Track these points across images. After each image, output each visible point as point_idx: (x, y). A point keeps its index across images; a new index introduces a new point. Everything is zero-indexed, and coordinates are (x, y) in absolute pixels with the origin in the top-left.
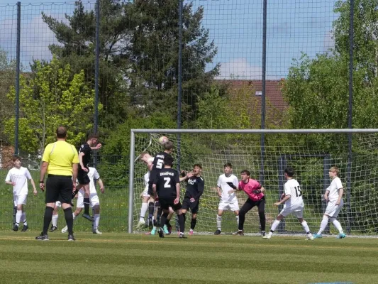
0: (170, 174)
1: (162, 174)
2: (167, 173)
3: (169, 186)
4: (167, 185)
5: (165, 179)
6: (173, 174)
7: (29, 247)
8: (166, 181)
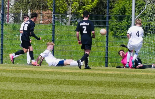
0: (86, 24)
1: (81, 24)
2: (84, 24)
3: (86, 32)
4: (85, 32)
5: (83, 27)
6: (88, 24)
7: (65, 76)
8: (84, 29)
